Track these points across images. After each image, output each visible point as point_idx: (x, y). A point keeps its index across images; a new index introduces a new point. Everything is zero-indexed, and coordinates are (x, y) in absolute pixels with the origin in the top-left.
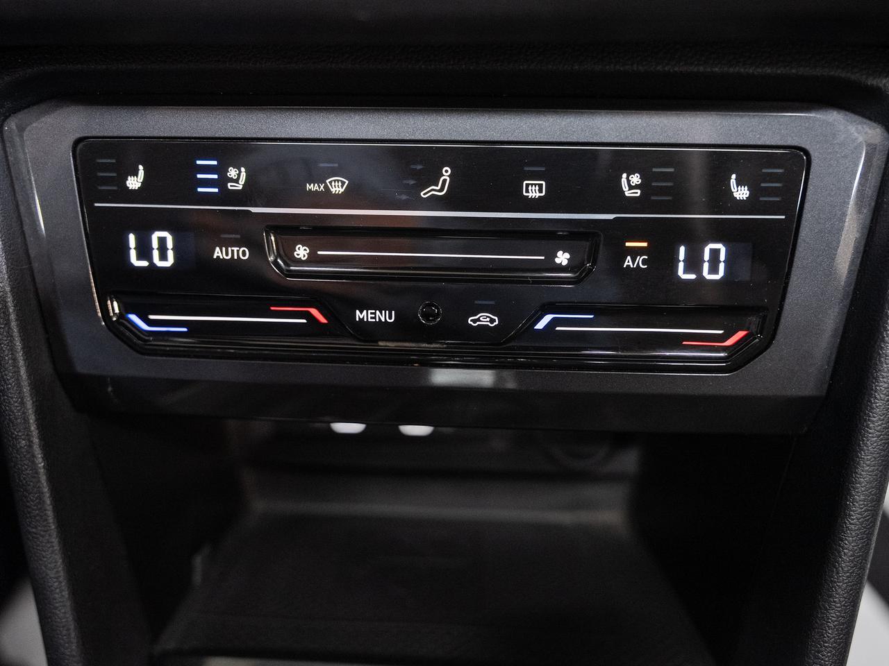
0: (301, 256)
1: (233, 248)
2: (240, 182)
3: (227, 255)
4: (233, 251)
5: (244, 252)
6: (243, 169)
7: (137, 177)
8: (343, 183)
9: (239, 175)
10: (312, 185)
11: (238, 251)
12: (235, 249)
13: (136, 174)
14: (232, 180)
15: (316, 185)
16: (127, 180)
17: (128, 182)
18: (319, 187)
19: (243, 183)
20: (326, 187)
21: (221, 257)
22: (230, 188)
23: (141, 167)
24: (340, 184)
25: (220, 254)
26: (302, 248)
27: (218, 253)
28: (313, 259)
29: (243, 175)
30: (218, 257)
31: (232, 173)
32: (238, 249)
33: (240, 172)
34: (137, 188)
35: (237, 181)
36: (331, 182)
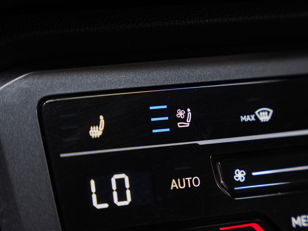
0: (240, 179)
1: (186, 179)
2: (188, 121)
3: (182, 185)
4: (186, 181)
5: (196, 181)
6: (189, 110)
7: (99, 126)
8: (269, 112)
9: (186, 115)
10: (245, 116)
11: (191, 180)
12: (188, 179)
13: (97, 124)
14: (180, 120)
15: (248, 116)
16: (90, 130)
17: (90, 132)
18: (251, 118)
19: (190, 121)
20: (256, 117)
21: (177, 188)
22: (179, 126)
23: (101, 117)
24: (266, 113)
25: (176, 186)
26: (240, 172)
27: (174, 184)
28: (249, 180)
29: (189, 114)
30: (175, 188)
31: (180, 114)
32: (191, 178)
33: (187, 112)
34: (99, 136)
35: (185, 120)
36: (259, 113)
